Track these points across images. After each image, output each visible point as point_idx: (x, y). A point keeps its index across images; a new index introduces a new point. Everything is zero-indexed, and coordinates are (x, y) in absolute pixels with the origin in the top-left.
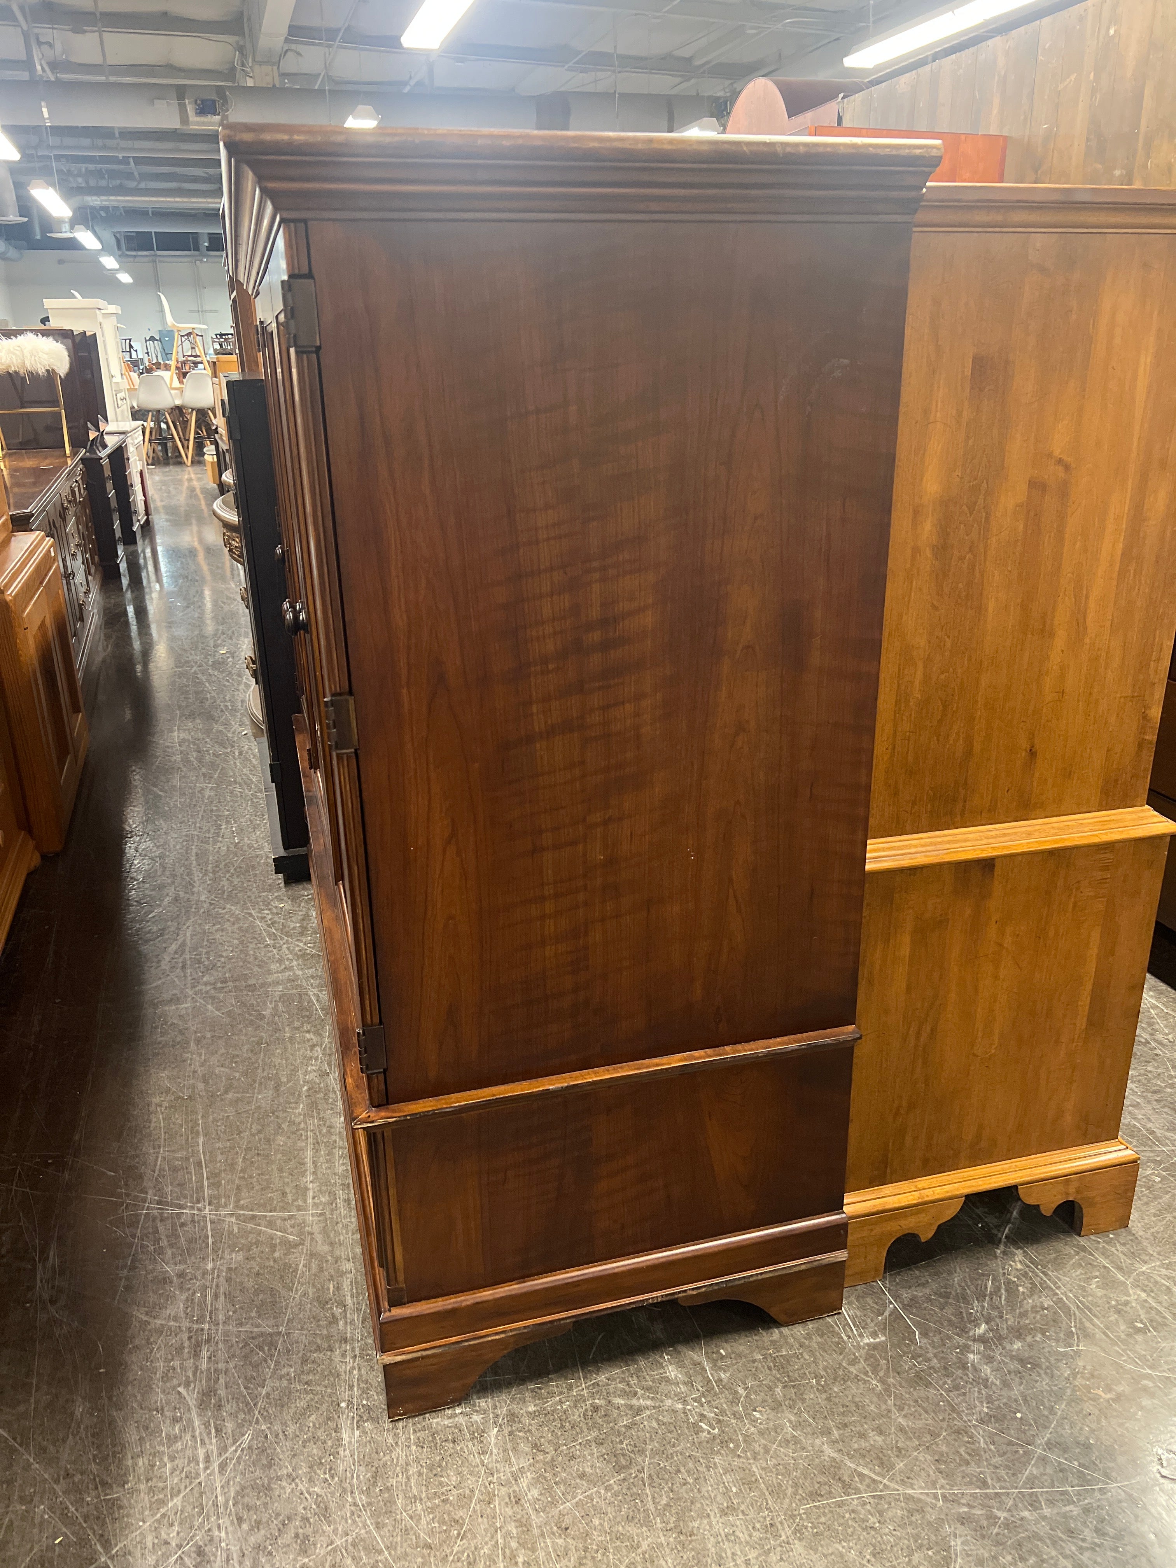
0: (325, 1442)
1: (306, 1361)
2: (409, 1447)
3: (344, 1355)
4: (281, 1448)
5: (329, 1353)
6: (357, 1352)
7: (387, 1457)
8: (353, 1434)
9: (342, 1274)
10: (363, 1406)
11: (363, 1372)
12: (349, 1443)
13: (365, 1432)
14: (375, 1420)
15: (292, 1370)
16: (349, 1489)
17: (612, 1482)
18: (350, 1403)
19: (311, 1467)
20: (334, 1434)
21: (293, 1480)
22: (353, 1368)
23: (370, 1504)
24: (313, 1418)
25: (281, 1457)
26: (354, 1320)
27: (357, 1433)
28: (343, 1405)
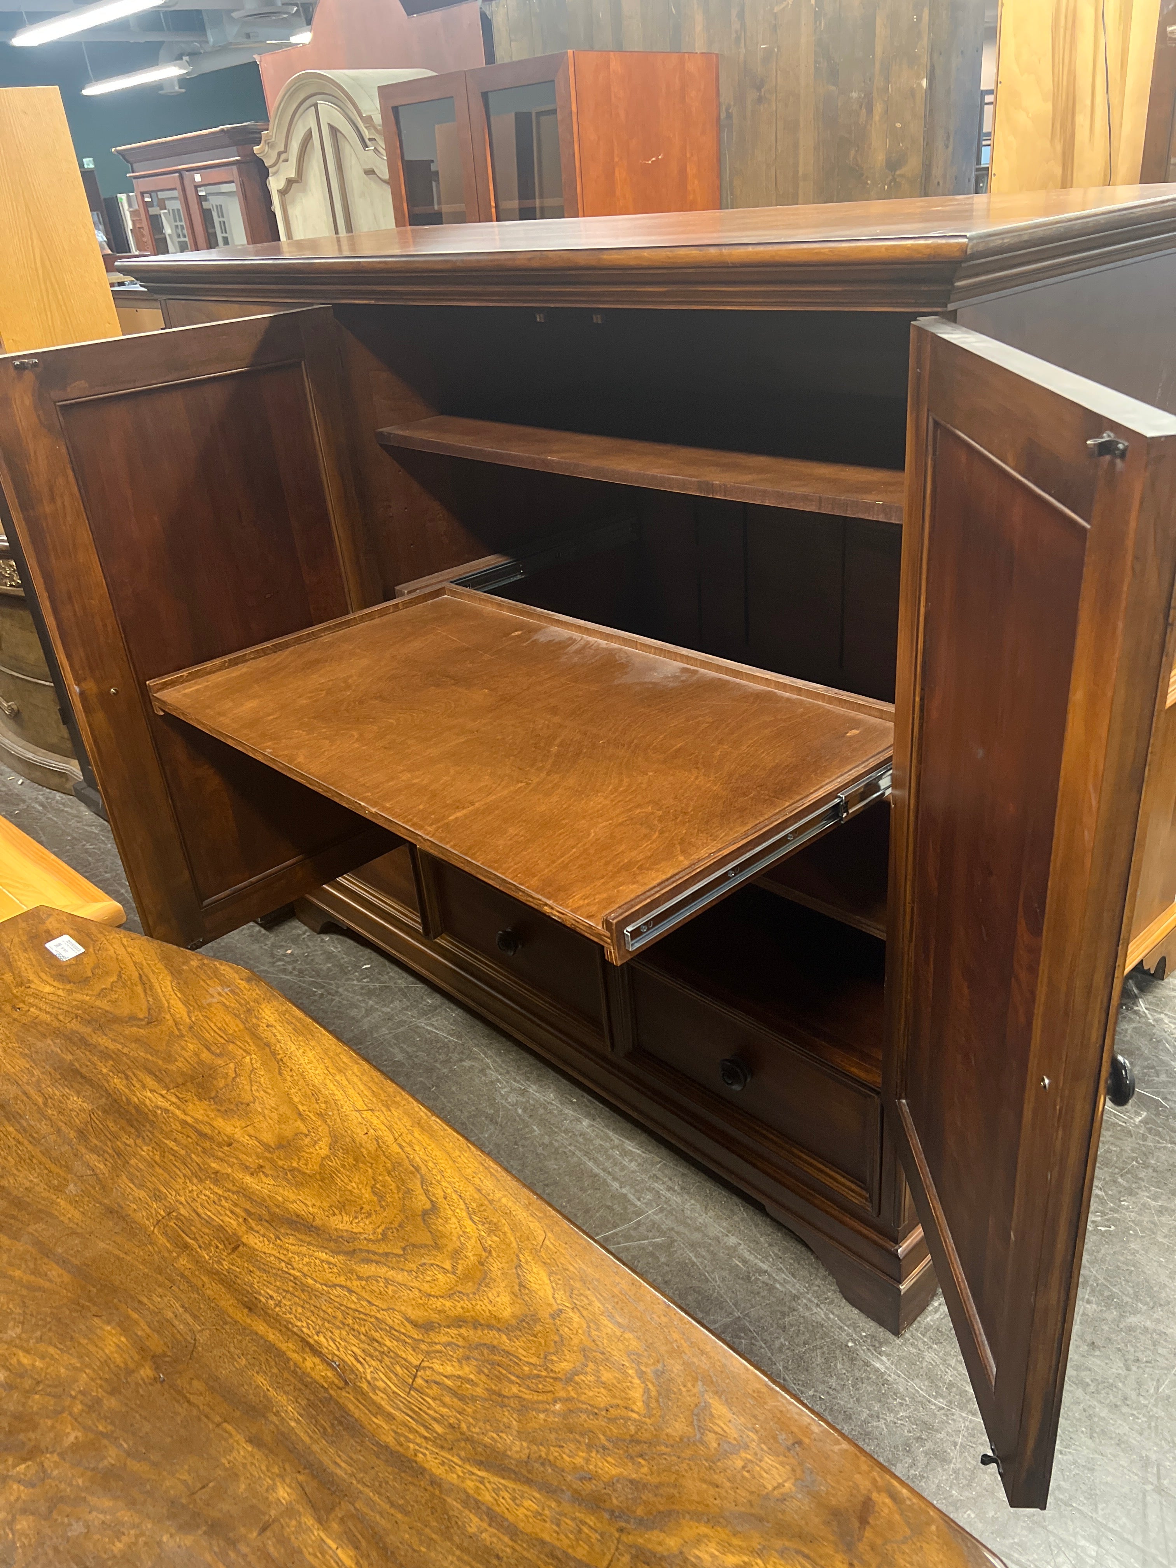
0: (868, 1379)
1: (785, 1327)
2: (931, 1348)
3: (808, 1309)
4: (842, 1400)
5: (795, 1313)
6: (816, 1301)
7: (925, 1364)
8: (882, 1361)
9: (735, 1248)
10: (865, 1336)
11: (836, 1312)
12: (886, 1368)
13: (888, 1355)
14: (886, 1342)
15: (782, 1340)
16: (924, 1401)
17: (1087, 1297)
18: (854, 1341)
19: (880, 1401)
20: (868, 1369)
21: (878, 1417)
22: (826, 1314)
23: (950, 1402)
24: (839, 1366)
25: (849, 1406)
26: (785, 1279)
27: (884, 1358)
28: (850, 1344)
